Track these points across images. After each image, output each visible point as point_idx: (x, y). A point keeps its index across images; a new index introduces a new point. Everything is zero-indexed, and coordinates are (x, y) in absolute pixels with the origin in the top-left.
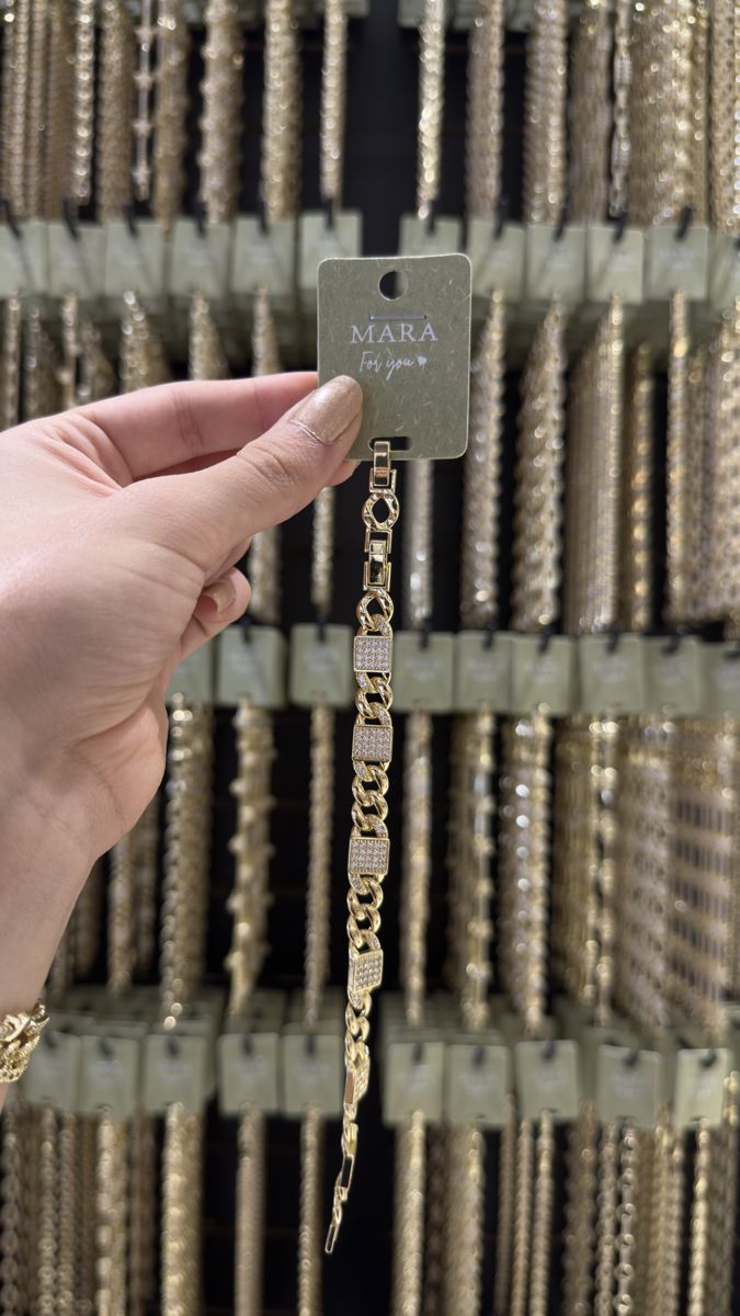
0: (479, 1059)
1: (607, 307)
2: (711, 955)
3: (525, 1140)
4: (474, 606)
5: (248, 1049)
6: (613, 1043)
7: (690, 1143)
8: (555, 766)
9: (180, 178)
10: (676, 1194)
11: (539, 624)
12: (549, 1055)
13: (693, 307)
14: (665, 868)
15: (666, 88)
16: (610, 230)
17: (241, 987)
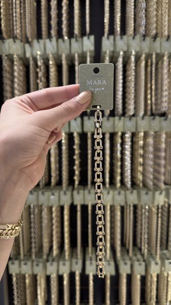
6: (143, 190)
11: (130, 115)
13: (157, 54)
14: (152, 159)
16: (143, 38)
17: (77, 183)
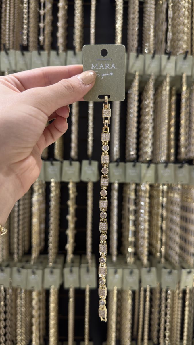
0: (131, 273)
1: (165, 77)
2: (190, 245)
3: (142, 293)
4: (130, 155)
5: (71, 271)
6: (165, 268)
7: (184, 292)
8: (151, 197)
9: (51, 39)
10: (180, 305)
11: (147, 160)
12: (149, 271)
13: (188, 77)
14: (179, 224)
15: (181, 19)
16: (166, 56)
